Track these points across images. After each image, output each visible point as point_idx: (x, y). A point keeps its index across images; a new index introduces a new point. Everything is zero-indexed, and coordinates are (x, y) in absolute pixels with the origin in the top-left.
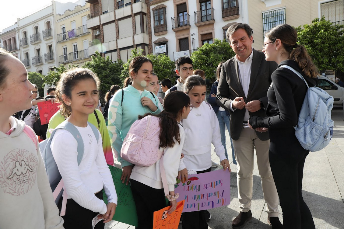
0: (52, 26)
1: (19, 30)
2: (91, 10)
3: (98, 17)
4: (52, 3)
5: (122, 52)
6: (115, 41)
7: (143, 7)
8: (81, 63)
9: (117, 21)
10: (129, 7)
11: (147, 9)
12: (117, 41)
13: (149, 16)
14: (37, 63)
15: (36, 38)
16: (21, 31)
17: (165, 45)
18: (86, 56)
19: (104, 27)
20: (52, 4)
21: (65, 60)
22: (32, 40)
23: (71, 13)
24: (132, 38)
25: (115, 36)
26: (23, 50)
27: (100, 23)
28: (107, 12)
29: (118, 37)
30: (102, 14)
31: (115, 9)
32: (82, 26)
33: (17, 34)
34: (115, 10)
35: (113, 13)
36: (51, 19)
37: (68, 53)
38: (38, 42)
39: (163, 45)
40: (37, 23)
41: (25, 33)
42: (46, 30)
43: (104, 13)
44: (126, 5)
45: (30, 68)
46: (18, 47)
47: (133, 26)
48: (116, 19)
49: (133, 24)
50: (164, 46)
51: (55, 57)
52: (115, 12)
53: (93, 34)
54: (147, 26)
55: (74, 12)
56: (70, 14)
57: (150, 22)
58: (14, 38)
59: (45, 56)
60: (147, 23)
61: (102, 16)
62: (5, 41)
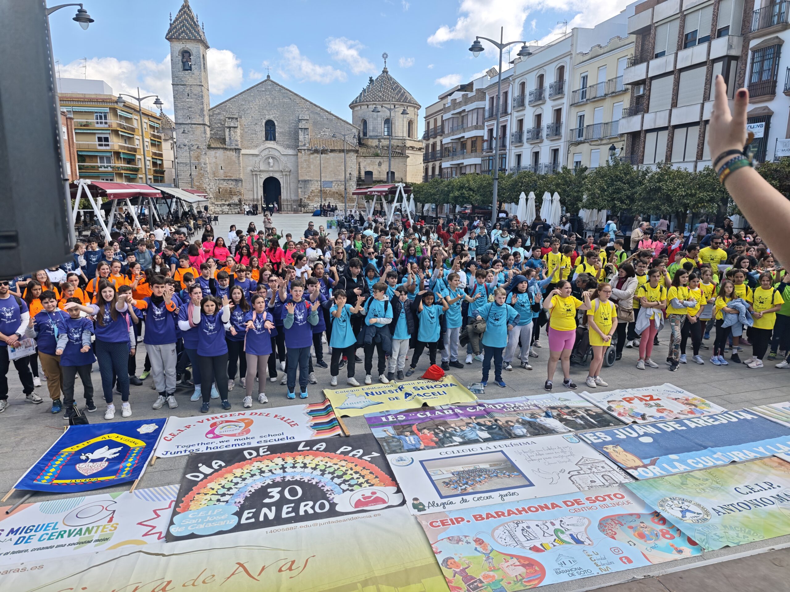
0: (566, 76)
1: (514, 80)
2: (637, 47)
3: (645, 64)
4: (572, 32)
5: (677, 131)
6: (668, 112)
7: (731, 46)
8: (604, 144)
9: (677, 73)
10: (705, 45)
11: (743, 46)
12: (671, 110)
13: (744, 61)
14: (533, 139)
15: (539, 96)
16: (517, 81)
17: (764, 123)
18: (614, 134)
19: (653, 82)
20: (573, 35)
21: (579, 137)
22: (532, 98)
23: (602, 51)
24: (699, 107)
25: (670, 101)
26: (515, 114)
27: (647, 75)
28: (663, 54)
29: (674, 104)
30: (652, 58)
31: (679, 48)
32: (616, 78)
33: (511, 86)
34: (678, 50)
35: (672, 57)
36: (567, 63)
37: (585, 126)
38: (540, 102)
39: (759, 124)
40: (544, 68)
41: (523, 85)
42: (555, 82)
43: (657, 56)
44: (702, 41)
45: (522, 146)
46: (509, 110)
47: (706, 84)
48: (677, 68)
49: (706, 79)
50: (761, 126)
51: (563, 130)
52: (676, 54)
53: (633, 93)
54: (737, 83)
55: (606, 50)
56: (599, 54)
57: (745, 73)
58: (506, 93)
59: (548, 128)
60: (738, 75)
61: (654, 63)
62: (493, 98)
